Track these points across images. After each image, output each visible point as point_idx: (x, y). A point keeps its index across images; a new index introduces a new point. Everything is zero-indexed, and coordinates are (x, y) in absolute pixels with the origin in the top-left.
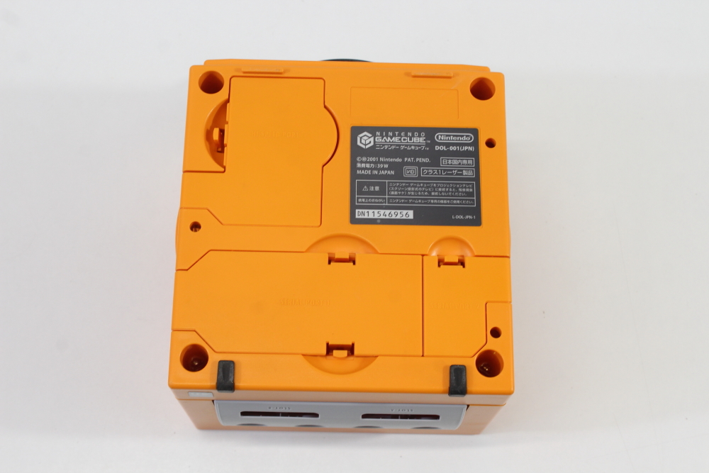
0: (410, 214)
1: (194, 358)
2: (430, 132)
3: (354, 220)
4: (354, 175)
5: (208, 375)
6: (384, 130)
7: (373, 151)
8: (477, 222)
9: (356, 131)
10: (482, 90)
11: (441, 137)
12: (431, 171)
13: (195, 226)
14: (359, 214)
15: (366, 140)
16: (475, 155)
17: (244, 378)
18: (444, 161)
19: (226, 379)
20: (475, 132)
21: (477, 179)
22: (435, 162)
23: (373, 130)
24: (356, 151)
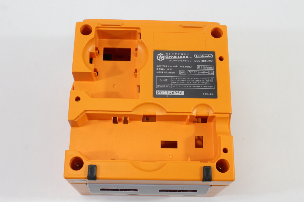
0: (183, 93)
1: (76, 164)
2: (192, 53)
3: (155, 96)
4: (155, 74)
5: (83, 172)
6: (170, 52)
7: (164, 62)
8: (215, 96)
9: (156, 53)
10: (217, 33)
11: (197, 56)
12: (193, 72)
13: (78, 99)
14: (158, 93)
15: (161, 57)
16: (214, 64)
17: (101, 173)
18: (199, 67)
19: (92, 174)
20: (213, 53)
21: (215, 76)
22: (194, 68)
23: (164, 52)
24: (156, 63)
